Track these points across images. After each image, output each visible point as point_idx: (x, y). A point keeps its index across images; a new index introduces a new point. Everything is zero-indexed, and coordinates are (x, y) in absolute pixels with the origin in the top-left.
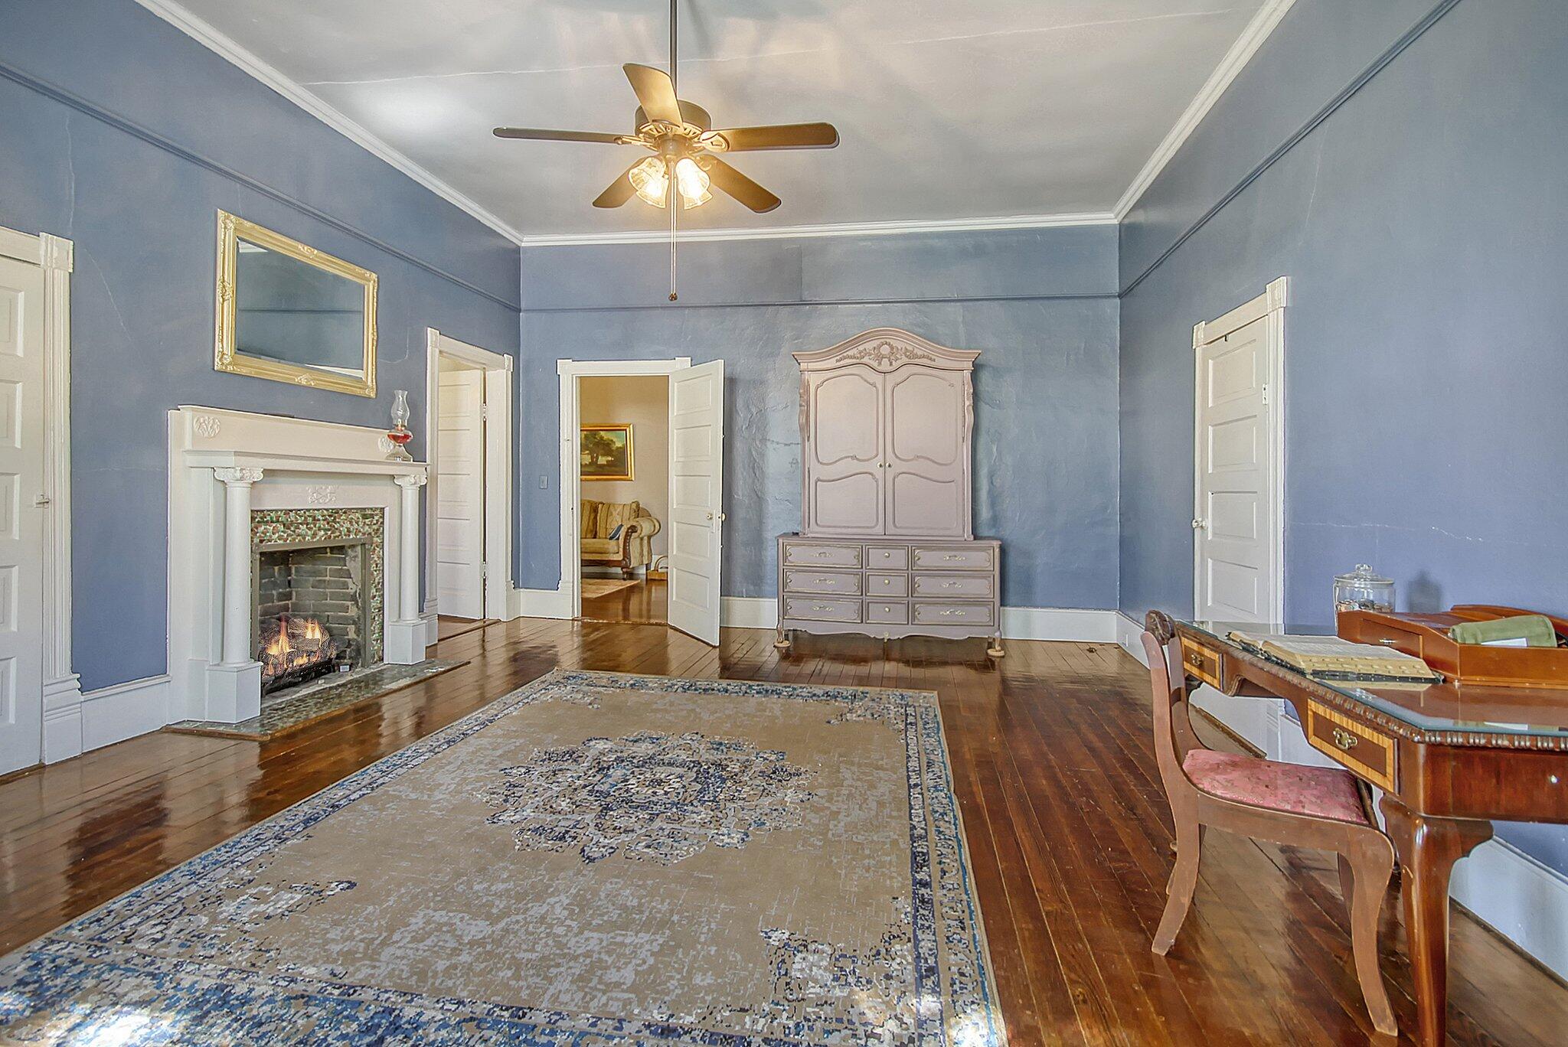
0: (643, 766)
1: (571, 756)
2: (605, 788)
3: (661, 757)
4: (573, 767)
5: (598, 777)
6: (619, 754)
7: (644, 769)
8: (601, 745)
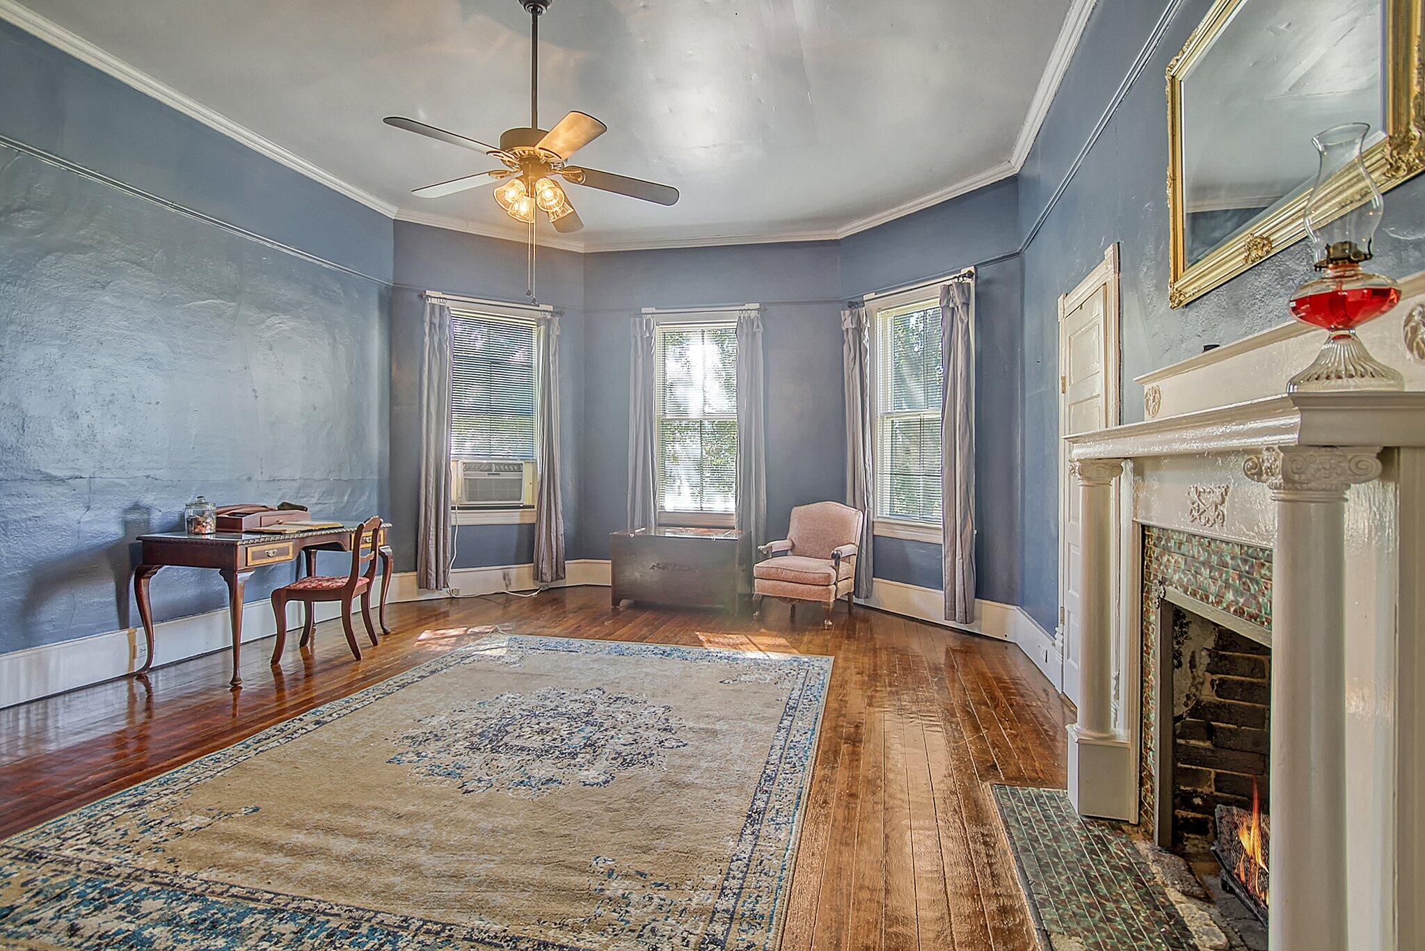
0: (551, 747)
1: (625, 760)
2: (589, 729)
3: (528, 757)
4: (620, 748)
5: (595, 737)
6: (573, 762)
7: (551, 744)
8: (591, 774)
